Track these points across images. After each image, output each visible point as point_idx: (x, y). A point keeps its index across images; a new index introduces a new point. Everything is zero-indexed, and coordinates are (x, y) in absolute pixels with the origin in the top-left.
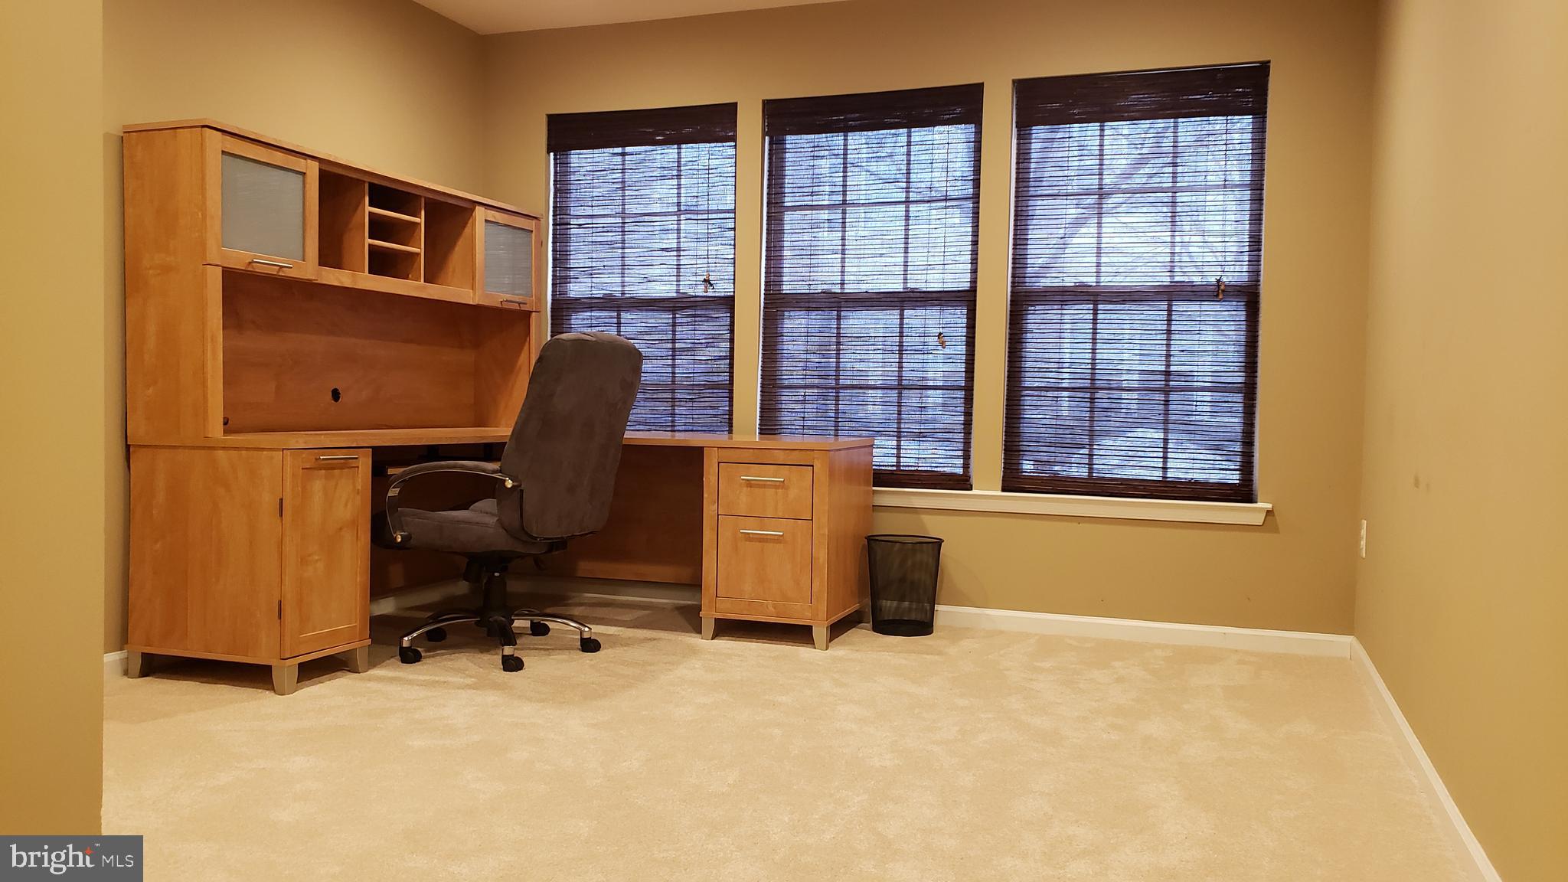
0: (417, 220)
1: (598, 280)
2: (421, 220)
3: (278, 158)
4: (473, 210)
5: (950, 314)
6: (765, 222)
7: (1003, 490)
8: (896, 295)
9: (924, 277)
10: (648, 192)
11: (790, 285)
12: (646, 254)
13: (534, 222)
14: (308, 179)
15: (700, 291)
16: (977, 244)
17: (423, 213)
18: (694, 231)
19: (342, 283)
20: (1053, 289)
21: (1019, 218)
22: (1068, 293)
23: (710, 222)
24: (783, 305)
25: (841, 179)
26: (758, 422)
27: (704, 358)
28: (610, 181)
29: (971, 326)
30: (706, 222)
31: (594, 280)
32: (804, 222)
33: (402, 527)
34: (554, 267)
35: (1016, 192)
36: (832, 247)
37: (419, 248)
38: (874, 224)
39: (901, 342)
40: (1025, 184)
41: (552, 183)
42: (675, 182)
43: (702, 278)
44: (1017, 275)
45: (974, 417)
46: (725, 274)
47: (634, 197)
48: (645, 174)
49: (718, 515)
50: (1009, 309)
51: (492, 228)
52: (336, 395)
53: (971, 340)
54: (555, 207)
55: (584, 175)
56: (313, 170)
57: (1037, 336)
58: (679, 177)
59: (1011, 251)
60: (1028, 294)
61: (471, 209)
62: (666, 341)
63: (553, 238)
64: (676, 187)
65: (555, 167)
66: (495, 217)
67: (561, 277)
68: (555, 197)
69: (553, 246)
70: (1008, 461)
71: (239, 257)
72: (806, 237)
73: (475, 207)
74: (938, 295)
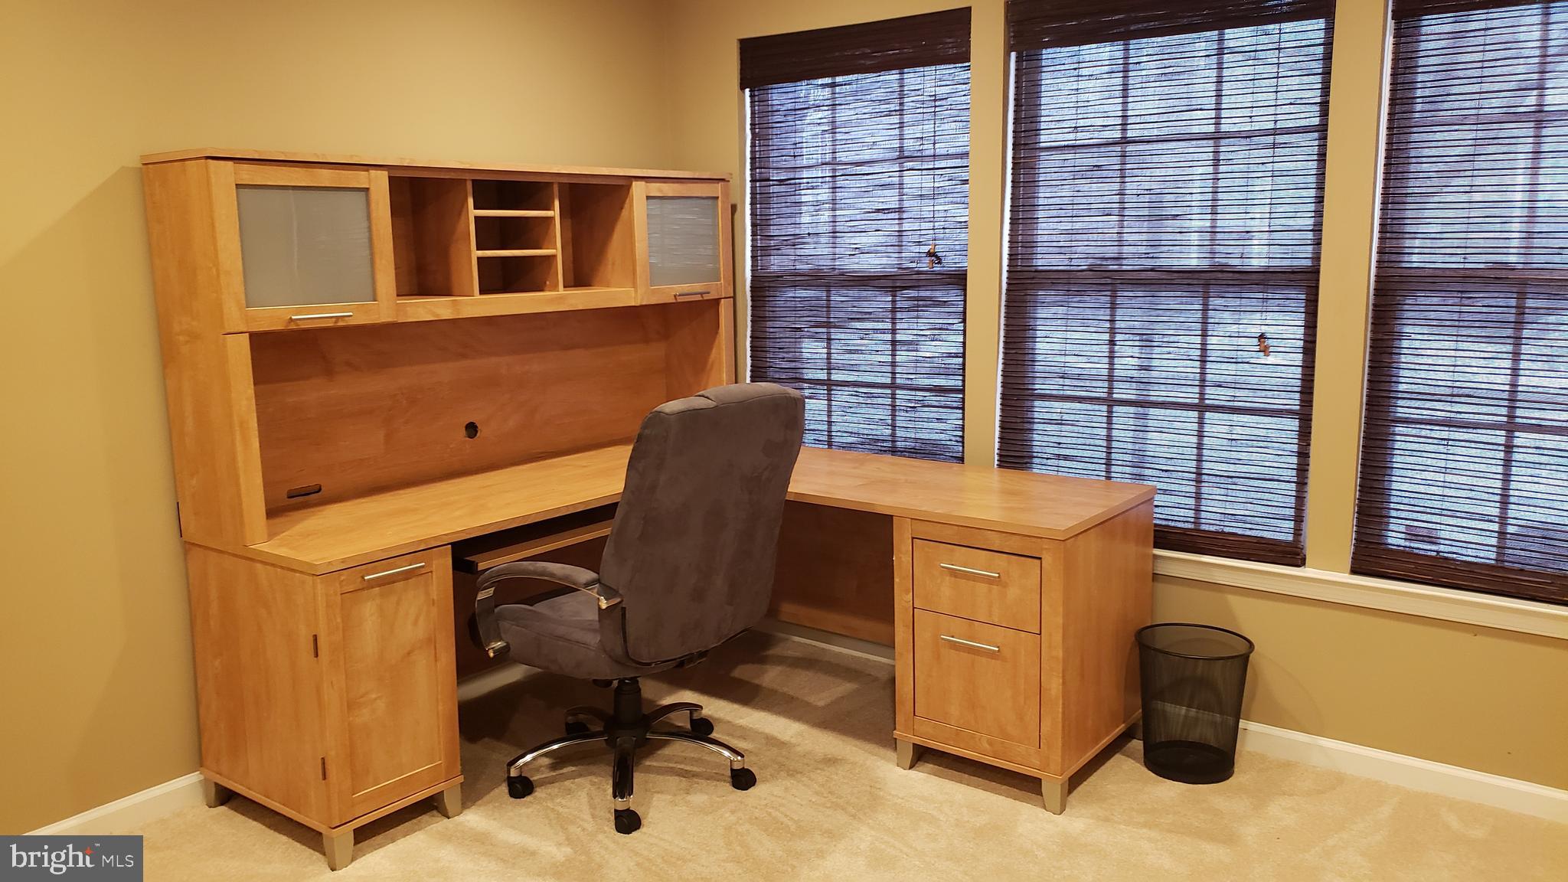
0: (549, 213)
1: (802, 252)
2: (555, 213)
3: (325, 177)
4: (629, 187)
5: (1279, 305)
6: (1009, 171)
7: (1354, 571)
8: (1196, 276)
9: (1239, 249)
10: (860, 134)
11: (1044, 260)
12: (858, 217)
13: (720, 185)
14: (374, 195)
15: (924, 265)
16: (1323, 202)
17: (557, 203)
18: (917, 185)
19: (438, 315)
20: (1448, 273)
21: (1393, 161)
22: (1473, 280)
23: (937, 172)
24: (1031, 286)
25: (1120, 107)
26: (997, 445)
27: (928, 355)
28: (816, 121)
29: (1311, 326)
30: (931, 172)
31: (799, 252)
32: (1064, 170)
33: (499, 634)
34: (754, 234)
35: (1390, 121)
36: (1102, 206)
37: (555, 249)
38: (1163, 172)
39: (1204, 344)
40: (1406, 108)
41: (748, 127)
42: (896, 119)
43: (925, 249)
44: (1387, 250)
45: (1312, 460)
46: (957, 243)
47: (844, 142)
48: (857, 111)
49: (914, 608)
50: (1371, 302)
51: (656, 205)
52: (472, 429)
53: (1309, 345)
54: (753, 159)
55: (785, 116)
56: (380, 183)
57: (1417, 344)
58: (901, 112)
59: (1377, 213)
60: (1404, 279)
61: (627, 186)
62: (883, 331)
63: (751, 198)
64: (898, 126)
65: (752, 107)
66: (661, 191)
67: (763, 248)
68: (753, 146)
69: (752, 209)
70: (1363, 530)
71: (274, 316)
72: (1066, 192)
73: (631, 184)
74: (1261, 276)
